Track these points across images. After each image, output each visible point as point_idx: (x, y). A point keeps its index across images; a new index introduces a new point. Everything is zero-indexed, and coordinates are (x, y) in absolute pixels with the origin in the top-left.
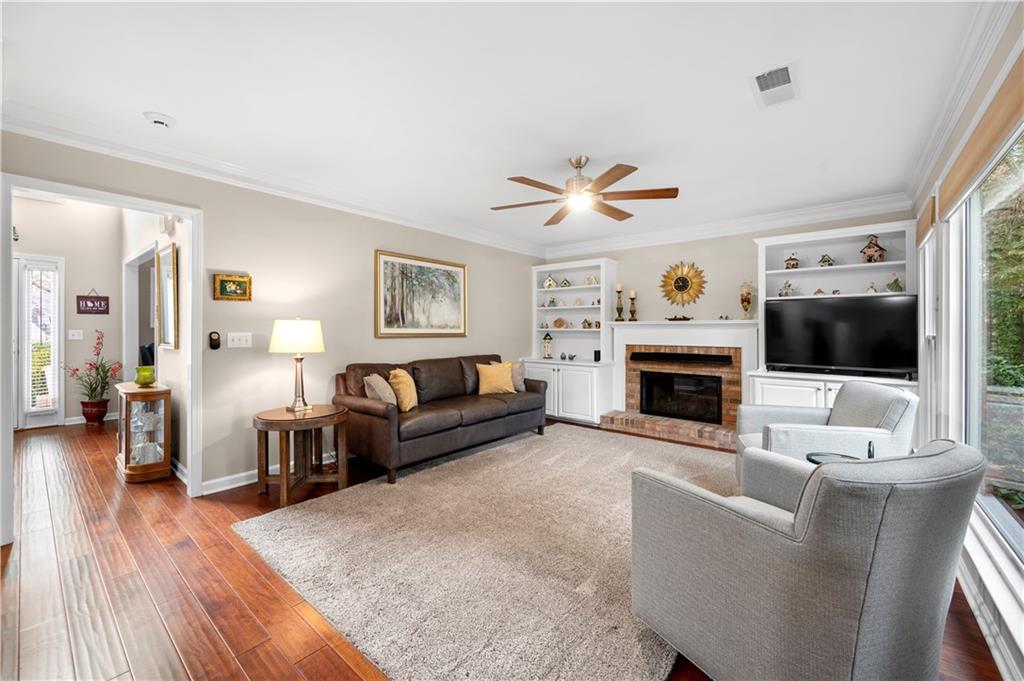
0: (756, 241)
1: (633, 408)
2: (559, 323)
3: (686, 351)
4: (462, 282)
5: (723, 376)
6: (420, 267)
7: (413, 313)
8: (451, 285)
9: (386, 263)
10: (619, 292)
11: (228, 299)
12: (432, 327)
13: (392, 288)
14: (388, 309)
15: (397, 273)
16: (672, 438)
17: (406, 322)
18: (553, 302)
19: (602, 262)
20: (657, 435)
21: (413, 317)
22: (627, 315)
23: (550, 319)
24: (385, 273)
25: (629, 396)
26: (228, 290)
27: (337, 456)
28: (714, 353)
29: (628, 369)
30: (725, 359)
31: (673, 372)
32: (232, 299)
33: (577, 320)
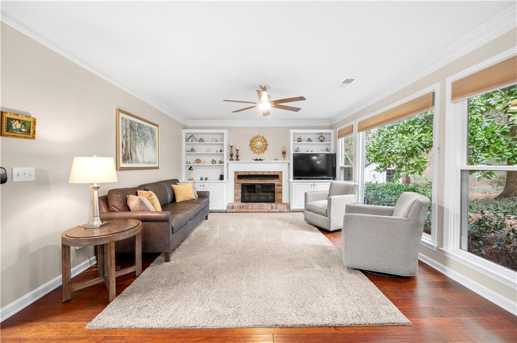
0: (291, 130)
1: (237, 201)
2: (198, 161)
3: (261, 174)
4: (157, 136)
5: (276, 183)
6: (139, 124)
7: (136, 153)
8: (153, 137)
9: (122, 118)
10: (232, 147)
11: (14, 136)
12: (145, 163)
13: (125, 137)
14: (124, 151)
15: (128, 126)
16: (260, 211)
17: (133, 160)
18: (192, 150)
19: (225, 132)
20: (254, 211)
21: (136, 157)
22: (234, 157)
23: (192, 159)
24: (122, 126)
25: (236, 195)
26: (14, 128)
27: (97, 259)
28: (272, 174)
29: (236, 183)
30: (276, 176)
31: (256, 183)
32: (18, 137)
33: (208, 160)
